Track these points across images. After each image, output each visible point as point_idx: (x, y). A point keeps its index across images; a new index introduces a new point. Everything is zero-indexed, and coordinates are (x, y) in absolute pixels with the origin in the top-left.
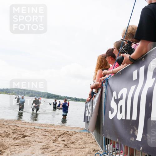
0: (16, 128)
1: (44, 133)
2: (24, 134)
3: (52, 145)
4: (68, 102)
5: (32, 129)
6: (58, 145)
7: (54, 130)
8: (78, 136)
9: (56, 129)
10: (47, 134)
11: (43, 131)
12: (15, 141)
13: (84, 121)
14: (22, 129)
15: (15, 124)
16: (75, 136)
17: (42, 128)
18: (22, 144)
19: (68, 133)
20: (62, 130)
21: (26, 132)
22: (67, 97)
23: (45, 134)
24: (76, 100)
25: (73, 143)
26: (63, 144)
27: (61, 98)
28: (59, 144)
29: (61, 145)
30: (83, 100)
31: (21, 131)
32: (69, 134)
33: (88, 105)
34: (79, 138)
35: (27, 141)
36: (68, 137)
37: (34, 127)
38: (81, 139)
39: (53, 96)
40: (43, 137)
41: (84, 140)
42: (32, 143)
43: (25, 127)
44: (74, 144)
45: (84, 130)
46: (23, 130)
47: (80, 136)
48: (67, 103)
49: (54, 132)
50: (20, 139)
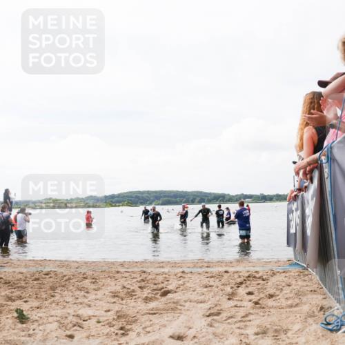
0: (144, 276)
1: (206, 281)
2: (163, 288)
3: (227, 304)
4: (248, 206)
5: (179, 275)
6: (239, 304)
7: (226, 272)
8: (280, 279)
9: (231, 270)
10: (211, 282)
11: (202, 277)
12: (148, 304)
13: (288, 244)
14: (158, 277)
15: (142, 269)
16: (273, 280)
17: (200, 270)
18: (164, 310)
19: (257, 276)
20: (244, 269)
21: (166, 283)
22: (243, 194)
23: (208, 283)
24: (264, 198)
25: (271, 296)
26: (250, 301)
27: (230, 199)
28: (241, 301)
29: (245, 303)
30: (280, 198)
31: (156, 282)
32: (259, 278)
33: (294, 209)
34: (284, 284)
35: (174, 303)
36: (259, 284)
37: (181, 270)
38: (289, 286)
39: (212, 196)
40: (206, 289)
41: (296, 287)
42: (184, 306)
43: (163, 272)
44: (274, 299)
45: (292, 264)
46: (160, 278)
47: (285, 279)
48: (246, 209)
49: (226, 276)
50: (157, 299)
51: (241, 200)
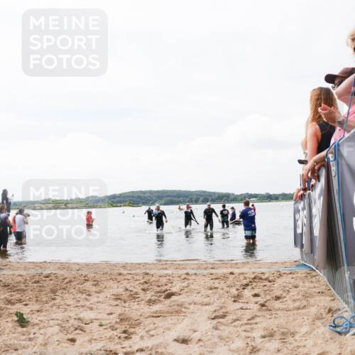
0: (147, 278)
1: (210, 283)
2: (167, 290)
3: (233, 307)
4: (253, 205)
5: (183, 277)
6: (245, 306)
7: (232, 273)
8: (287, 280)
9: (236, 271)
10: (216, 283)
11: (207, 279)
12: (151, 307)
13: (296, 244)
14: (161, 278)
15: (145, 271)
16: (280, 281)
17: (205, 272)
18: (168, 312)
19: (263, 277)
20: (250, 270)
21: (170, 285)
23: (213, 285)
24: (270, 198)
25: (278, 298)
26: (256, 303)
27: (235, 199)
28: (247, 303)
29: (251, 306)
30: (286, 197)
31: (160, 284)
32: (266, 279)
33: (300, 208)
34: (290, 286)
35: (178, 305)
36: (265, 286)
37: (185, 271)
38: (296, 287)
39: (216, 196)
40: (211, 291)
41: (303, 289)
42: (188, 308)
43: (167, 274)
44: (281, 300)
45: (299, 265)
46: (164, 280)
47: (292, 281)
48: (251, 209)
49: (231, 277)
50: (160, 301)
51: (246, 199)
